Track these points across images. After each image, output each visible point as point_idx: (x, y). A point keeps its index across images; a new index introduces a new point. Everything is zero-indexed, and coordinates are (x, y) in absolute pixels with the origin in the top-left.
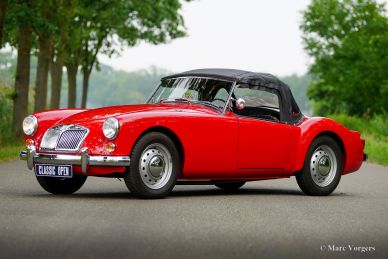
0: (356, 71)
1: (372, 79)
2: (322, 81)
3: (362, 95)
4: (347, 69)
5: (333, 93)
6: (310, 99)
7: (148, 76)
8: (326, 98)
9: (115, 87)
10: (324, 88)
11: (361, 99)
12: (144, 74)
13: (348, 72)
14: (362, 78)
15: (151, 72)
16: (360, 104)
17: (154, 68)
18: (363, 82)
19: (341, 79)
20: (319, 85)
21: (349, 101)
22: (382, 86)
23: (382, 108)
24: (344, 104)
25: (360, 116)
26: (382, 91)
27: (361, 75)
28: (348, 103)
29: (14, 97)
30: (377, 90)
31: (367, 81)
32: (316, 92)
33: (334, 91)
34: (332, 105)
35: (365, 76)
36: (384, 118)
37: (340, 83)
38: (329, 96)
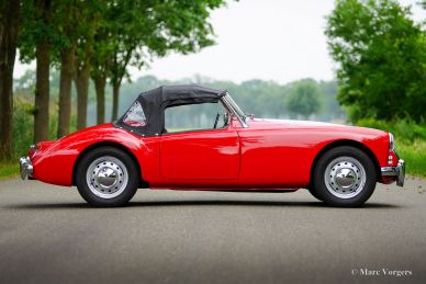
0: (381, 74)
1: (397, 82)
2: (348, 85)
4: (372, 73)
5: (363, 98)
6: (341, 104)
8: (357, 102)
10: (351, 92)
11: (388, 103)
13: (373, 75)
14: (387, 82)
16: (387, 107)
17: (198, 77)
18: (388, 86)
19: (368, 82)
20: (346, 90)
21: (377, 105)
22: (407, 89)
23: (406, 112)
26: (408, 94)
27: (386, 78)
29: (35, 112)
30: (403, 93)
31: (393, 84)
32: (346, 97)
33: (363, 96)
35: (391, 80)
36: (408, 122)
37: (367, 87)
38: (360, 100)
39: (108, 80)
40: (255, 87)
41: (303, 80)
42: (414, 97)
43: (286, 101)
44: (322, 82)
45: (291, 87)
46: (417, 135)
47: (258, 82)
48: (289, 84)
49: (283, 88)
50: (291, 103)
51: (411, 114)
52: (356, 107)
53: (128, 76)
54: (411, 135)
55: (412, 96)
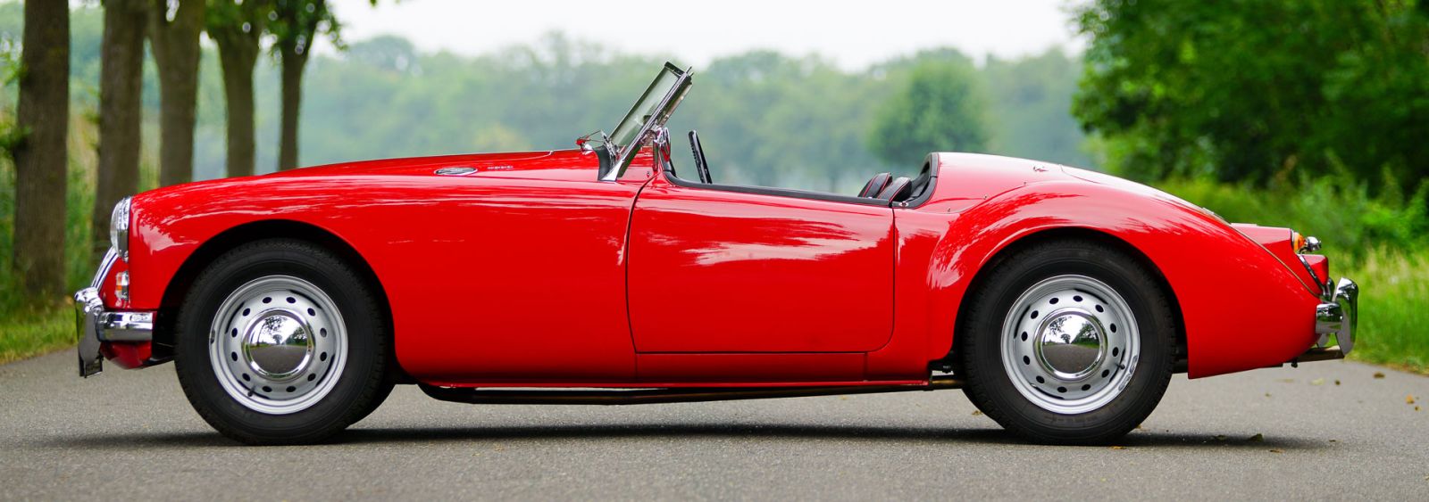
0: (1237, 23)
1: (1295, 50)
2: (1122, 63)
3: (1260, 108)
4: (1204, 19)
5: (1165, 108)
6: (1088, 128)
7: (539, 67)
8: (1143, 123)
9: (422, 110)
10: (1128, 87)
11: (1259, 125)
12: (522, 62)
13: (1209, 28)
14: (1261, 49)
15: (547, 56)
16: (1256, 140)
17: (558, 41)
18: (1262, 63)
19: (1188, 53)
20: (1113, 79)
21: (1219, 130)
22: (1328, 75)
23: (1330, 155)
24: (1204, 143)
25: (1261, 184)
26: (1331, 92)
27: (1254, 38)
28: (1217, 141)
29: (19, 150)
30: (1314, 86)
31: (1279, 58)
32: (1107, 104)
33: (1167, 99)
34: (1165, 148)
35: (1273, 42)
36: (1337, 190)
37: (1185, 68)
38: (1153, 116)
39: (267, 41)
40: (757, 78)
41: (924, 55)
42: (1353, 103)
43: (867, 128)
44: (991, 59)
45: (881, 77)
46: (1375, 235)
47: (767, 60)
48: (873, 68)
49: (853, 81)
50: (889, 133)
51: (1347, 160)
52: (1139, 141)
53: (335, 26)
54: (1353, 236)
55: (1345, 100)
